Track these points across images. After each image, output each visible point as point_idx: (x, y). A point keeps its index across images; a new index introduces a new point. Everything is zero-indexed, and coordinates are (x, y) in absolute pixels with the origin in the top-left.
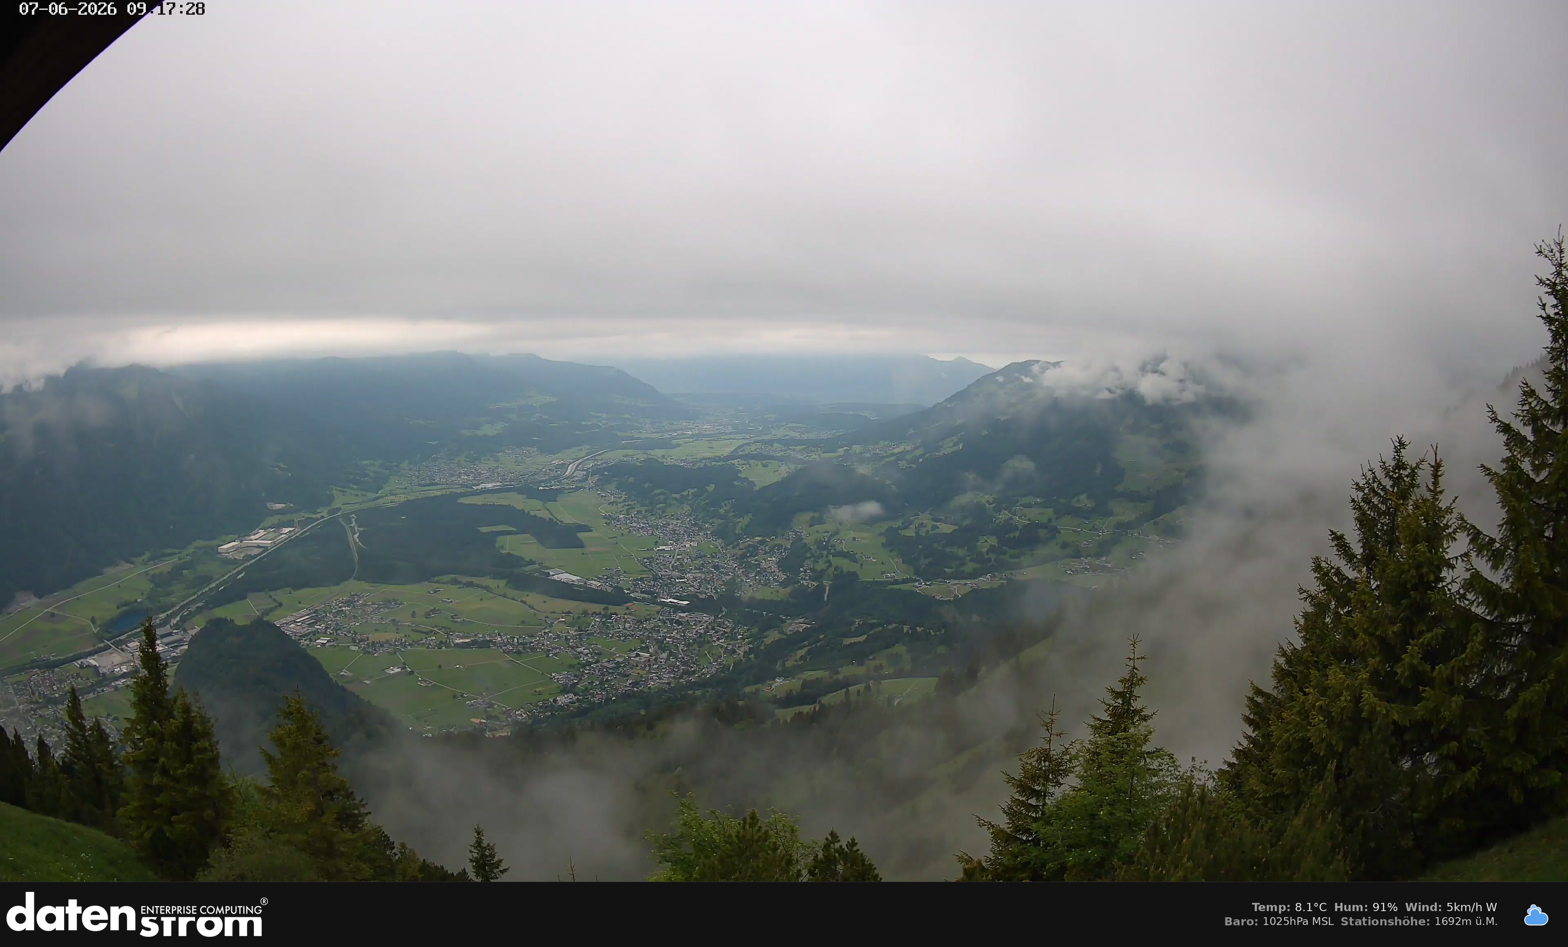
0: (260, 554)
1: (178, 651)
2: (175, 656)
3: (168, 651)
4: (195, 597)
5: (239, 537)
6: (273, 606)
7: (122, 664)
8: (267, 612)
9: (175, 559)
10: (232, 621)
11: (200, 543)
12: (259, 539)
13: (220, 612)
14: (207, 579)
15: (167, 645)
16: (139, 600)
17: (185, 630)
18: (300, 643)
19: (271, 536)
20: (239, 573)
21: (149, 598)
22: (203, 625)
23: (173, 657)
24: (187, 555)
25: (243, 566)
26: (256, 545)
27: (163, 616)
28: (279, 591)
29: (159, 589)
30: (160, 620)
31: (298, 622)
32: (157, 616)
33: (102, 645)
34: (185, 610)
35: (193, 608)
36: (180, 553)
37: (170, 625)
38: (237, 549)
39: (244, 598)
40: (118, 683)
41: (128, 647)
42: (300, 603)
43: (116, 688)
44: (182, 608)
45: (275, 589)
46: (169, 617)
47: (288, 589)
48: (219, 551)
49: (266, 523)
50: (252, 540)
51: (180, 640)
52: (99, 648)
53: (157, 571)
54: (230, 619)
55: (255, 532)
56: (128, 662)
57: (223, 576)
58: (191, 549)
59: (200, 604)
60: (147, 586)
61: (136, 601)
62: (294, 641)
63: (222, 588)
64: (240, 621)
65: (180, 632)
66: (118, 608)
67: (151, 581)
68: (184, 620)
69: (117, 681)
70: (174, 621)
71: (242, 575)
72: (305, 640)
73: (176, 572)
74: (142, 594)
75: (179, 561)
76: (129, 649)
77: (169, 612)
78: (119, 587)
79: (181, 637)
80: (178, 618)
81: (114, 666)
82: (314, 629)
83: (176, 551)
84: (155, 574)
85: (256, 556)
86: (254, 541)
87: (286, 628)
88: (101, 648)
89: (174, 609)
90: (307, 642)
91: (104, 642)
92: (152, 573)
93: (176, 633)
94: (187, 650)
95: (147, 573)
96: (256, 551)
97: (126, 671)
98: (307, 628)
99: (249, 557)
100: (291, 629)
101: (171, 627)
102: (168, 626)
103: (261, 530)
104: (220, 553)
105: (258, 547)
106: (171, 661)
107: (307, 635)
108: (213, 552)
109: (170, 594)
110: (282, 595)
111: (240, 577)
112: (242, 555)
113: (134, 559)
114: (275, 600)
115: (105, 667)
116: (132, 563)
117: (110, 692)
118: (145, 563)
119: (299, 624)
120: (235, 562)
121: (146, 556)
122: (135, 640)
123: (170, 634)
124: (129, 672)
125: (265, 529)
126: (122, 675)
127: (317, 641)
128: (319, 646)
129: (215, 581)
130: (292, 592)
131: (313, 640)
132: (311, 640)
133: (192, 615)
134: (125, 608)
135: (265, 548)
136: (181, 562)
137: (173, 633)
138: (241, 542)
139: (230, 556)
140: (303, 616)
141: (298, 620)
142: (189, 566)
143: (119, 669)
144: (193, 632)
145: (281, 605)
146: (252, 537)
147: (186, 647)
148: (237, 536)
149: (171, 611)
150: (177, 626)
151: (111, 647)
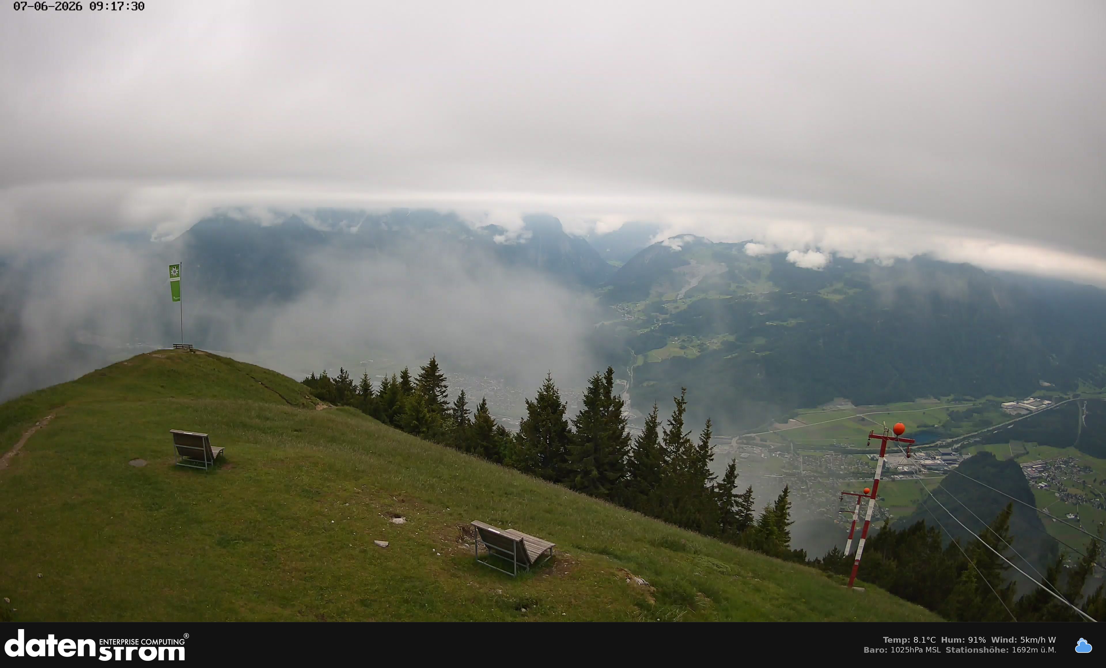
0: (1027, 415)
1: (950, 467)
2: (947, 470)
3: (943, 465)
4: (976, 433)
5: (1017, 399)
6: (1022, 452)
7: (905, 465)
8: (1018, 456)
9: (970, 405)
10: (995, 456)
11: (990, 397)
12: (1029, 404)
13: (989, 448)
14: (987, 423)
15: (944, 460)
16: (936, 426)
17: (961, 454)
18: (1029, 482)
19: (1037, 404)
20: (1010, 424)
21: (943, 426)
22: (975, 454)
23: (945, 470)
24: (980, 404)
25: (1013, 421)
26: (1026, 408)
27: (949, 440)
28: (1030, 444)
29: (953, 422)
30: (946, 443)
31: (1034, 468)
32: (944, 440)
33: (896, 449)
34: (967, 440)
35: (972, 441)
36: (975, 401)
37: (952, 448)
38: (1013, 407)
39: (1007, 442)
40: (896, 476)
41: (915, 455)
42: (1039, 455)
43: (893, 480)
44: (964, 439)
45: (1027, 441)
46: (954, 443)
47: (1036, 443)
48: (1002, 406)
49: (1036, 394)
50: (1024, 404)
51: (955, 460)
52: (892, 450)
53: (955, 410)
54: (994, 455)
55: (1028, 398)
56: (911, 465)
57: (999, 424)
58: (983, 400)
59: (978, 439)
60: (945, 417)
61: (933, 426)
62: (1026, 480)
63: (996, 432)
64: (1000, 458)
65: (957, 454)
66: (918, 427)
67: (949, 415)
68: (963, 447)
69: (896, 475)
70: (956, 446)
71: (1012, 426)
72: (1033, 481)
73: (968, 414)
74: (940, 423)
75: (973, 406)
76: (915, 456)
77: (954, 439)
78: (924, 413)
79: (957, 458)
80: (959, 445)
81: (899, 465)
82: (1041, 475)
83: (973, 399)
84: (953, 411)
85: (1024, 415)
86: (1025, 405)
87: (1025, 470)
88: (894, 450)
89: (959, 438)
90: (1033, 483)
91: (898, 447)
92: (951, 410)
93: (954, 455)
94: (957, 468)
95: (948, 409)
96: (1024, 412)
97: (906, 470)
98: (1037, 473)
99: (1019, 415)
100: (1028, 472)
101: (952, 449)
102: (950, 448)
103: (1031, 399)
104: (1002, 408)
105: (1027, 409)
106: (942, 472)
107: (1035, 478)
108: (998, 406)
109: (960, 427)
110: (1030, 446)
111: (1009, 427)
112: (1015, 413)
113: (942, 398)
114: (1025, 449)
115: (891, 464)
116: (939, 400)
117: (888, 481)
118: (948, 402)
119: (1034, 469)
120: (1009, 416)
121: (950, 398)
122: (923, 451)
123: (949, 454)
124: (908, 472)
125: (1034, 398)
126: (902, 472)
127: (1039, 484)
128: (1039, 488)
129: (993, 426)
130: (1038, 446)
131: (1038, 482)
132: (1036, 482)
133: (970, 445)
134: (925, 429)
135: (1031, 411)
136: (975, 407)
137: (952, 453)
138: (1017, 403)
139: (1008, 411)
140: (1038, 465)
141: (1034, 467)
142: (978, 411)
143: (901, 468)
144: (966, 457)
145: (1028, 453)
146: (1025, 402)
147: (957, 466)
148: (1015, 399)
149: (956, 439)
150: (956, 450)
151: (902, 452)
